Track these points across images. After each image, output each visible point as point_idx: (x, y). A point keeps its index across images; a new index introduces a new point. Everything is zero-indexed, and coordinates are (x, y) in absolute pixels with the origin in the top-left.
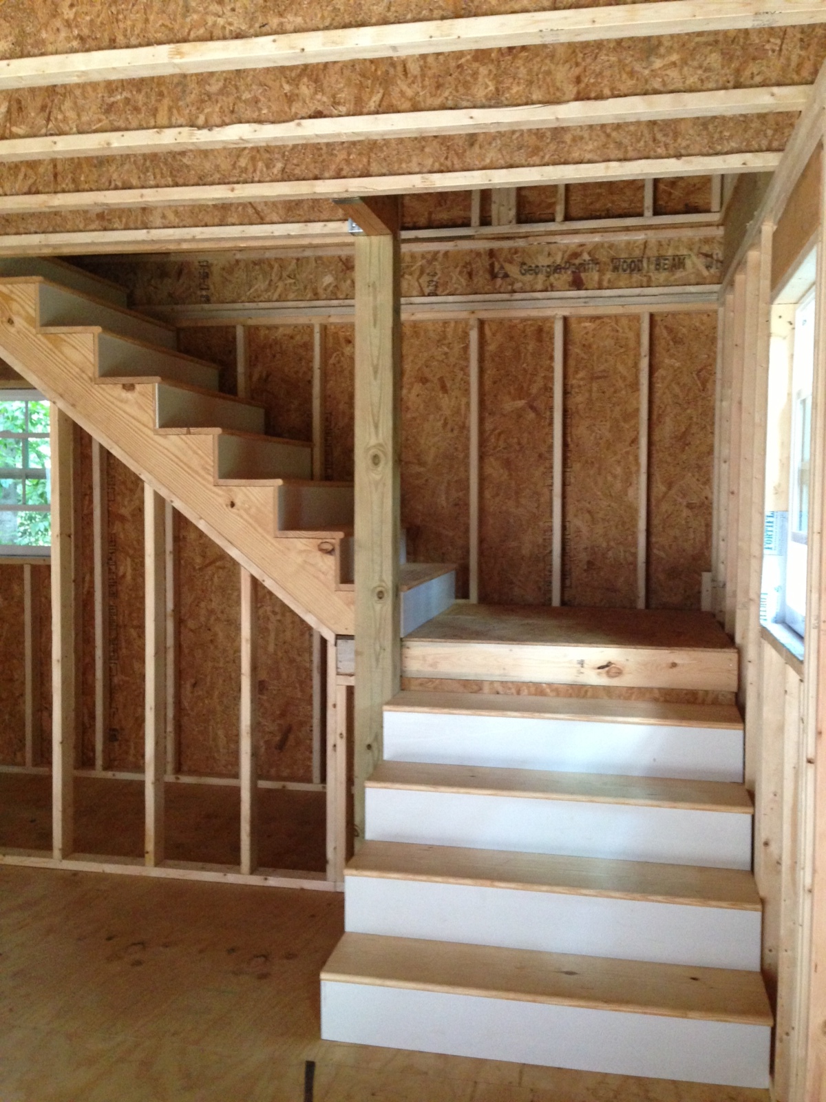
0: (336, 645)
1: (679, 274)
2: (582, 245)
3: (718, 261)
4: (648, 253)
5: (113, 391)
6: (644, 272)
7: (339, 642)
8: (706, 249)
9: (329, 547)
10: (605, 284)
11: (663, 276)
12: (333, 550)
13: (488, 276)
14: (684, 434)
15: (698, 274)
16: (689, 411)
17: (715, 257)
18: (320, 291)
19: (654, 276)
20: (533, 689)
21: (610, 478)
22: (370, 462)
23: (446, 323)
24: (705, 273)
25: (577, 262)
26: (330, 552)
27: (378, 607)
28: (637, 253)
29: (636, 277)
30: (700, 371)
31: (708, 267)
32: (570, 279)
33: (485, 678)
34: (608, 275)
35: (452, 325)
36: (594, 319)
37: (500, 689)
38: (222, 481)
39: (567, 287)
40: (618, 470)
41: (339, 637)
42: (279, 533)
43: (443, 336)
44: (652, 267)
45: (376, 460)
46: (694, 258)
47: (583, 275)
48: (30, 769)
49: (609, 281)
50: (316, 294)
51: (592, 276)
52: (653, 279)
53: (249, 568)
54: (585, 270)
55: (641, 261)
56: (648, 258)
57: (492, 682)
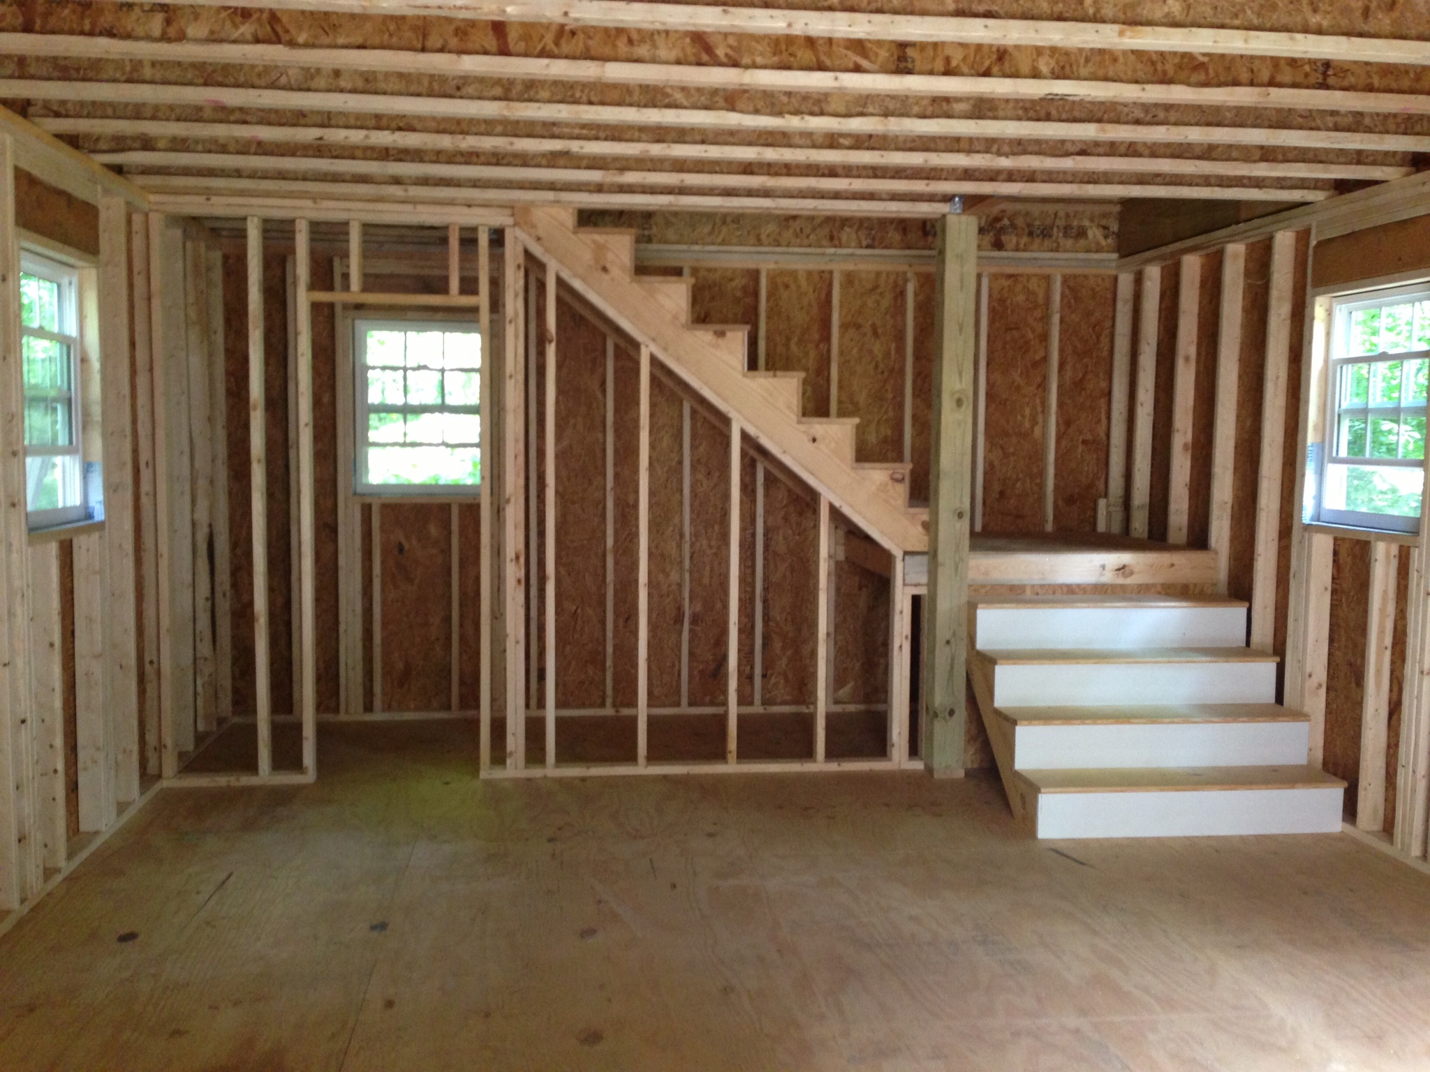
0: (903, 560)
1: (1082, 242)
2: (1003, 211)
3: (1113, 233)
4: (1058, 222)
5: (704, 336)
6: (1054, 238)
7: (907, 557)
8: (1104, 222)
9: (899, 476)
10: (1022, 246)
11: (1069, 242)
12: (903, 479)
13: (920, 233)
14: (1082, 380)
15: (1098, 244)
16: (1085, 360)
17: (1111, 229)
18: (763, 237)
19: (1062, 241)
20: (1065, 589)
21: (1019, 417)
22: (954, 404)
23: (878, 274)
24: (1103, 242)
25: (998, 225)
26: (901, 481)
27: (958, 525)
28: (1048, 222)
29: (1047, 243)
30: (1095, 326)
31: (1106, 237)
32: (993, 240)
33: (1026, 582)
34: (1024, 240)
35: (884, 275)
36: (1010, 276)
37: (1039, 591)
38: (804, 419)
39: (990, 247)
40: (1027, 411)
41: (906, 553)
42: (855, 465)
43: (876, 287)
44: (1061, 235)
45: (959, 402)
46: (1095, 229)
47: (1003, 238)
48: (455, 714)
49: (1025, 245)
50: (759, 240)
51: (1010, 239)
52: (1061, 244)
53: (828, 496)
54: (1004, 234)
55: (1052, 229)
56: (1058, 227)
57: (1033, 586)
